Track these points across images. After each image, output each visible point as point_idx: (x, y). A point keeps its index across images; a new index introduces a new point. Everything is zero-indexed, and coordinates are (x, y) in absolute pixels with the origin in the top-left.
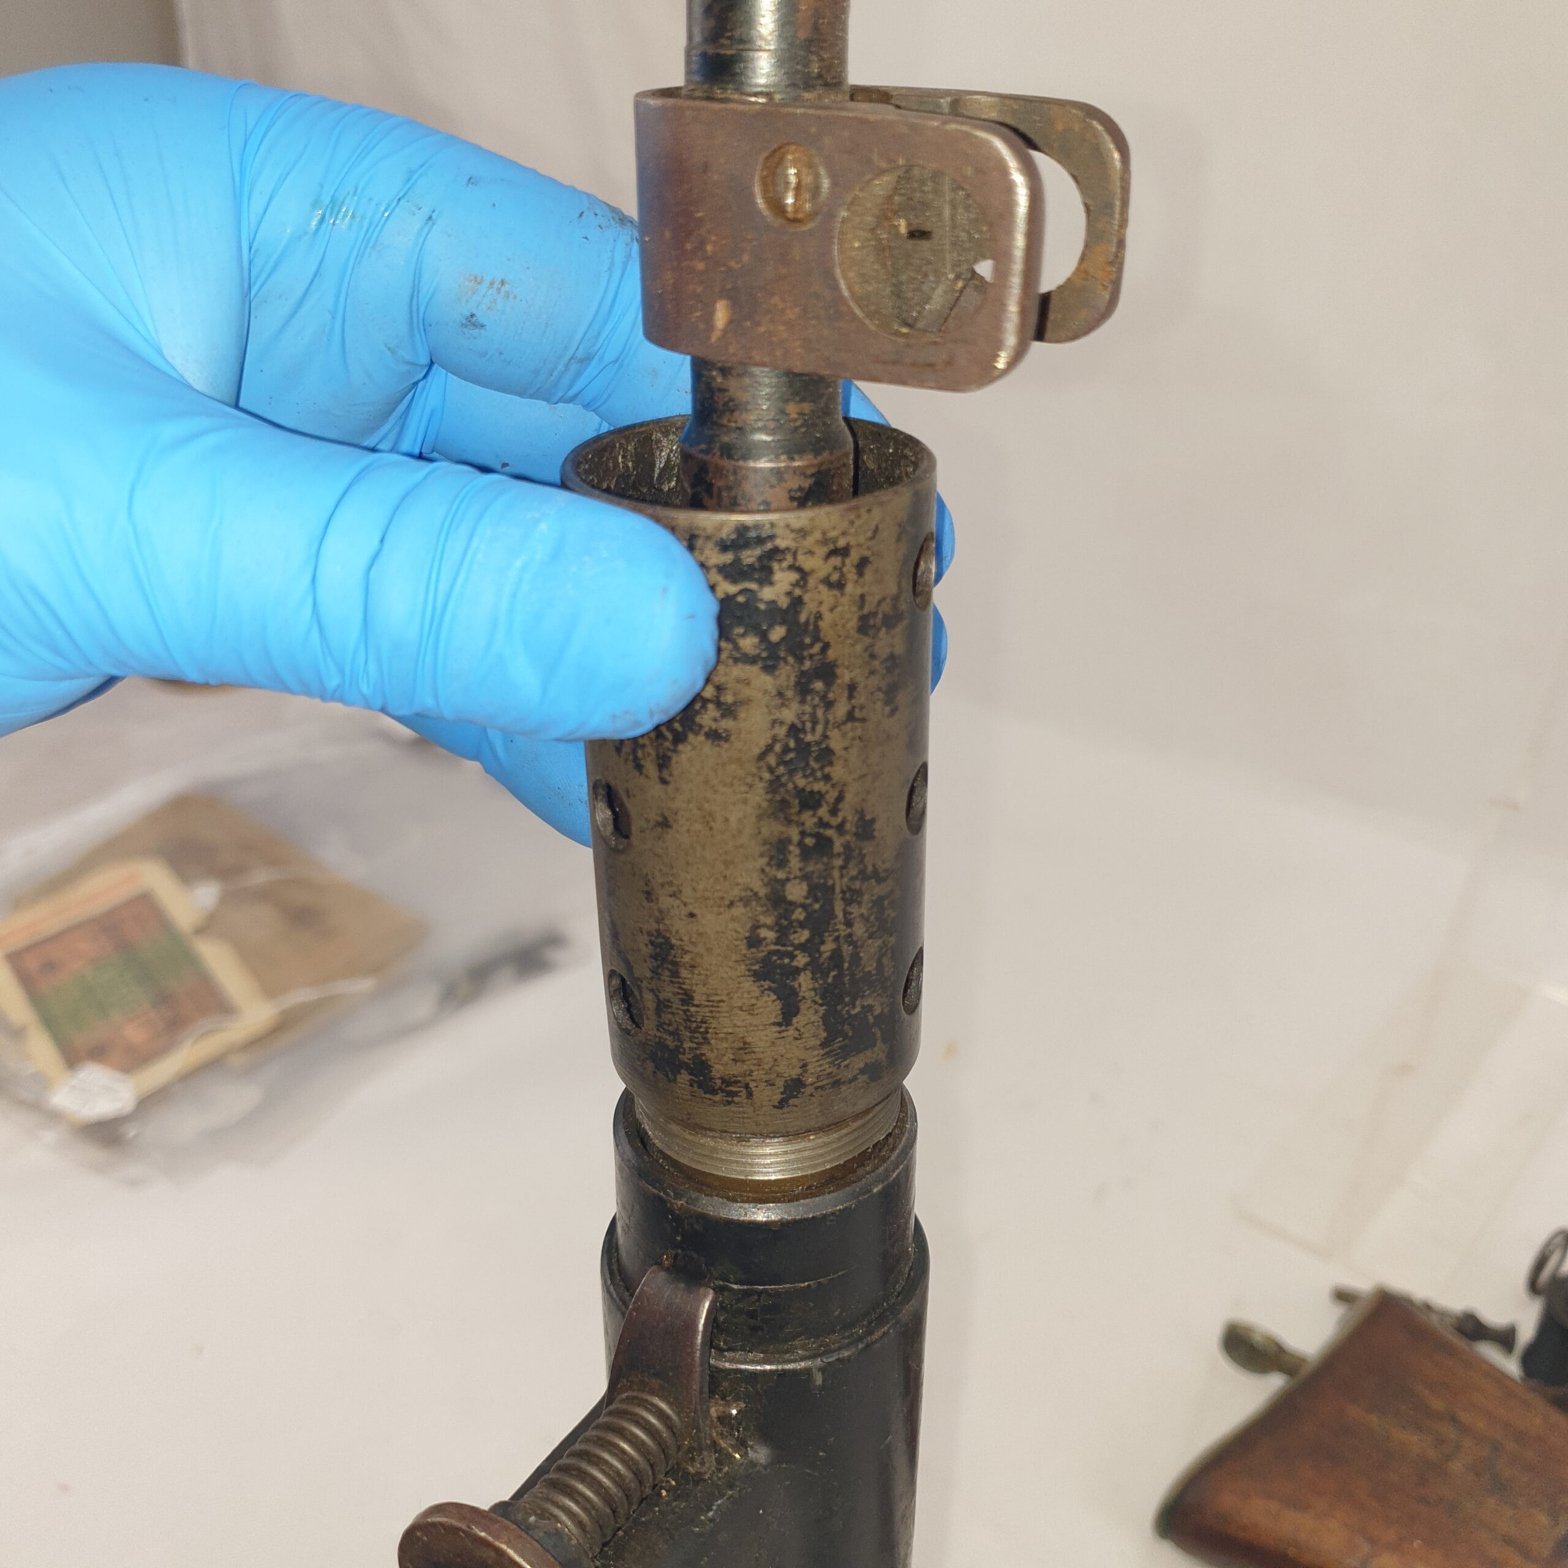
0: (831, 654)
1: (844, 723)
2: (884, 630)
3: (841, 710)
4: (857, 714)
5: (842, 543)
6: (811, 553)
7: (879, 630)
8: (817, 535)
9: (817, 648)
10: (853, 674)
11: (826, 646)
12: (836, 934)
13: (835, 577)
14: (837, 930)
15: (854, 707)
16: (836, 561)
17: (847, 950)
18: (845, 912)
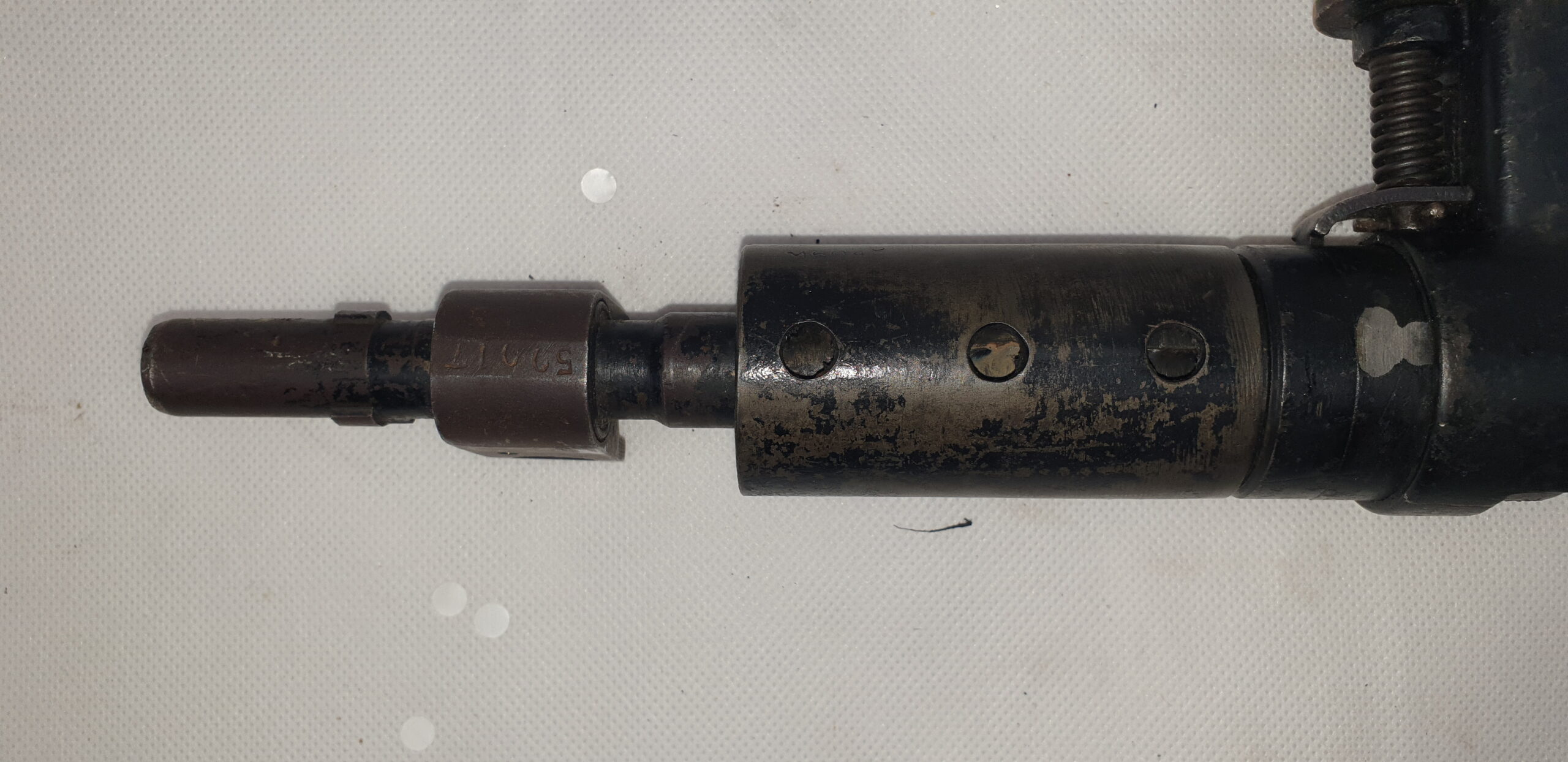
0: (840, 451)
1: (895, 444)
2: (833, 412)
3: (885, 446)
4: (891, 435)
5: (762, 445)
6: (765, 462)
7: (832, 417)
8: (754, 459)
9: (834, 460)
10: (859, 437)
11: (834, 455)
12: (1073, 451)
13: (784, 449)
14: (1070, 451)
15: (885, 437)
16: (773, 449)
17: (1092, 443)
18: (1058, 445)
